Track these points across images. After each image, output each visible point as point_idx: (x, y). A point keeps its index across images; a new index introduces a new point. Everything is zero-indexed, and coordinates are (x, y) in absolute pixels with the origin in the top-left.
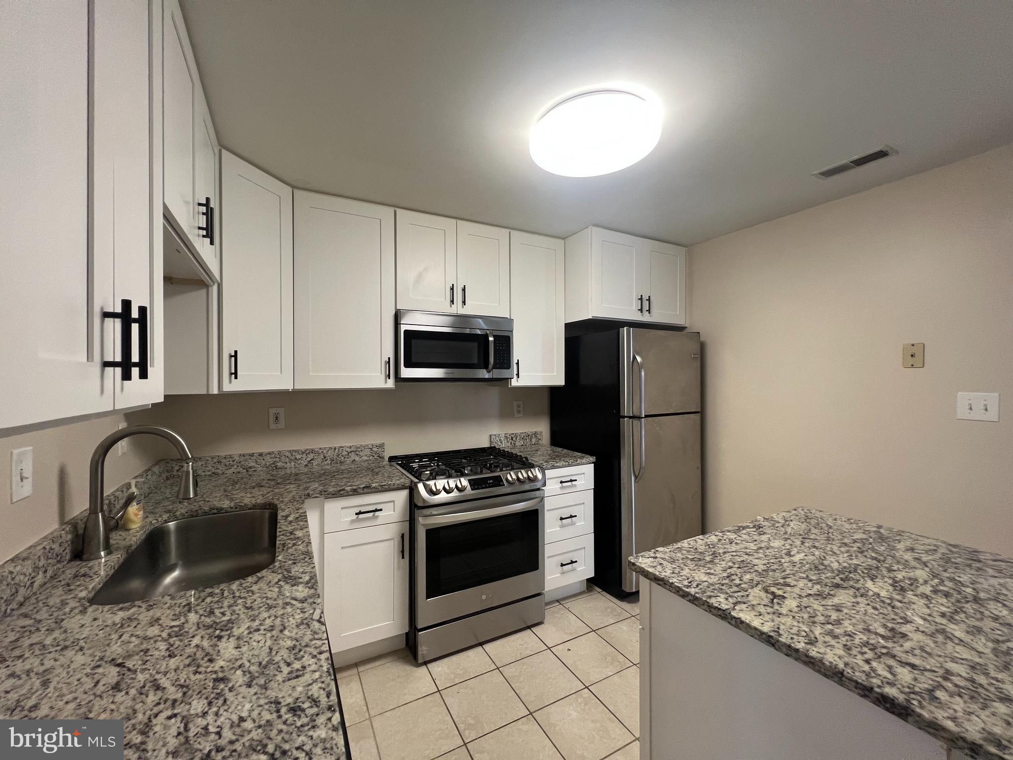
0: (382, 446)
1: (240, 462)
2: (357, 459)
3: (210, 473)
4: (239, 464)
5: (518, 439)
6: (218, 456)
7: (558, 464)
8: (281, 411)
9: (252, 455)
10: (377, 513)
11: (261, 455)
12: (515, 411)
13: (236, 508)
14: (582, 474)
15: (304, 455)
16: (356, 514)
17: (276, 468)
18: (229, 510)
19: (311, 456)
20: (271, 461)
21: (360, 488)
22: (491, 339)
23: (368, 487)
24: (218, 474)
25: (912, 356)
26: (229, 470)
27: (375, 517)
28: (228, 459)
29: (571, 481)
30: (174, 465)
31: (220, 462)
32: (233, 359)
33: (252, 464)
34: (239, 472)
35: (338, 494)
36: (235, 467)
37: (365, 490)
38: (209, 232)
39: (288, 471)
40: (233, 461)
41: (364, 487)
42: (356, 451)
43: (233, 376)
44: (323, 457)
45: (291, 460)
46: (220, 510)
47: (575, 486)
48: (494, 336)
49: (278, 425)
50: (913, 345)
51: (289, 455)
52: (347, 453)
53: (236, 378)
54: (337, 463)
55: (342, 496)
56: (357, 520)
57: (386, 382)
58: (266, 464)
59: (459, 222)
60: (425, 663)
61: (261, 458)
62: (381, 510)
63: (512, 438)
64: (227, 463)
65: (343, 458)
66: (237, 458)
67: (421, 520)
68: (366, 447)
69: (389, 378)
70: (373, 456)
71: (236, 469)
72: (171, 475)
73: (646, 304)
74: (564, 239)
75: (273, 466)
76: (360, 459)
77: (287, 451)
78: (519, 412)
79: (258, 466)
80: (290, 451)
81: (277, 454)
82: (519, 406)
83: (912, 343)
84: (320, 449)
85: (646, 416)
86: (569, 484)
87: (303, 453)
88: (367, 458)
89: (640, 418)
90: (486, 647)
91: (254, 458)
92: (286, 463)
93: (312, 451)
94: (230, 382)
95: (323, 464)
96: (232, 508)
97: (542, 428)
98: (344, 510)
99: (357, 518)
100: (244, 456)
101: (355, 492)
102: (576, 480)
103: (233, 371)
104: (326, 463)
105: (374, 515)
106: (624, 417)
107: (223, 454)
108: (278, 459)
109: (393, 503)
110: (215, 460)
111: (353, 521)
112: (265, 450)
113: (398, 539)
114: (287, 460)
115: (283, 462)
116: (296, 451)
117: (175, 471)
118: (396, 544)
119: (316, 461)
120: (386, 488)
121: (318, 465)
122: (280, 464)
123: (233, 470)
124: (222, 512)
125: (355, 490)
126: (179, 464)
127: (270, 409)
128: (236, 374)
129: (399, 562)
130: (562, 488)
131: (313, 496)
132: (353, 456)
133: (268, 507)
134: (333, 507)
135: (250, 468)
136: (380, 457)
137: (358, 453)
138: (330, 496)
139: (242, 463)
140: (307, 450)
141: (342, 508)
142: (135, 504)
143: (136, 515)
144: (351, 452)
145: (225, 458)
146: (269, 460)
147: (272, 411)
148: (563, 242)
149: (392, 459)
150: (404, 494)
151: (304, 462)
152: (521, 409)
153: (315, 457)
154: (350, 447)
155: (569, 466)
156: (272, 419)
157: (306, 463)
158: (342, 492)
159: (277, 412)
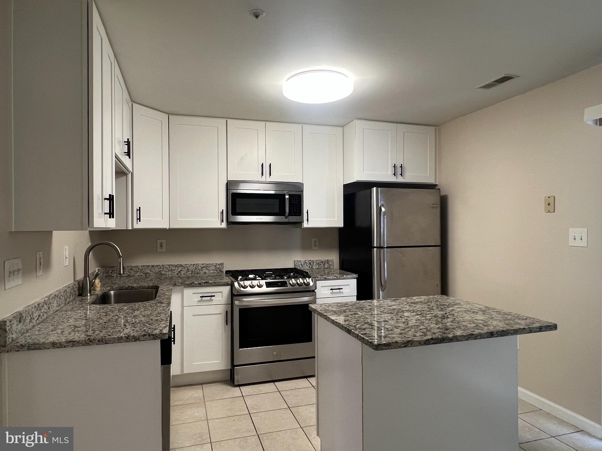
0: (222, 264)
1: (142, 270)
2: (207, 271)
3: (127, 275)
4: (141, 271)
5: (314, 264)
6: (131, 266)
7: (329, 278)
8: (164, 241)
9: (148, 266)
10: (213, 298)
11: (153, 266)
12: (313, 245)
13: (140, 287)
14: (347, 285)
15: (176, 268)
16: (201, 297)
17: (161, 275)
18: (137, 288)
19: (180, 269)
20: (158, 270)
21: (203, 283)
22: (287, 197)
23: (207, 282)
24: (131, 276)
25: (548, 204)
26: (136, 274)
27: (211, 300)
28: (136, 268)
29: (339, 289)
30: (109, 270)
31: (131, 269)
32: (138, 211)
33: (148, 271)
34: (141, 276)
35: (191, 285)
36: (140, 272)
37: (206, 284)
38: (128, 154)
39: (167, 276)
40: (139, 269)
41: (205, 283)
42: (207, 266)
43: (139, 220)
44: (187, 270)
45: (169, 270)
46: (133, 288)
47: (342, 292)
48: (290, 195)
49: (162, 250)
50: (549, 197)
51: (168, 267)
52: (201, 268)
53: (140, 221)
54: (195, 273)
55: (193, 286)
56: (201, 301)
57: (221, 224)
58: (155, 272)
59: (268, 123)
60: (239, 386)
61: (153, 268)
62: (214, 296)
63: (310, 263)
64: (136, 270)
65: (198, 271)
66: (140, 268)
67: (237, 303)
68: (212, 265)
69: (223, 222)
70: (217, 271)
71: (140, 274)
72: (108, 275)
73: (399, 170)
74: (343, 127)
75: (159, 273)
76: (209, 272)
77: (167, 265)
78: (315, 246)
79: (152, 273)
80: (168, 265)
81: (161, 266)
82: (316, 242)
83: (549, 196)
84: (185, 264)
85: (387, 247)
86: (338, 291)
87: (176, 266)
88: (213, 272)
89: (383, 248)
90: (276, 383)
91: (149, 268)
92: (167, 272)
93: (181, 266)
94: (137, 224)
95: (187, 273)
96: (138, 287)
97: (334, 257)
98: (194, 294)
99: (201, 299)
100: (144, 266)
101: (200, 285)
102: (342, 289)
103: (138, 218)
104: (189, 273)
105: (211, 299)
106: (375, 247)
107: (134, 265)
108: (162, 269)
109: (221, 293)
110: (129, 268)
111: (199, 301)
112: (155, 264)
113: (224, 314)
114: (167, 271)
115: (165, 271)
116: (172, 265)
117: (110, 273)
118: (223, 317)
119: (183, 271)
120: (217, 284)
121: (184, 274)
122: (163, 272)
123: (138, 274)
124: (133, 289)
125: (200, 284)
126: (112, 269)
127: (158, 240)
128: (140, 219)
129: (225, 327)
130: (332, 293)
131: (178, 285)
132: (205, 270)
133: (155, 288)
134: (189, 292)
135: (147, 273)
136: (221, 271)
137: (207, 268)
138: (187, 286)
139: (143, 270)
140: (178, 265)
141: (193, 293)
142: (98, 279)
143: (98, 284)
144: (203, 267)
145: (134, 267)
146: (157, 270)
147: (159, 241)
148: (341, 129)
149: (226, 271)
150: (228, 288)
151: (176, 272)
152: (317, 243)
153: (183, 269)
154: (203, 264)
155: (337, 279)
156: (159, 245)
157: (177, 272)
158: (193, 284)
159: (162, 242)
